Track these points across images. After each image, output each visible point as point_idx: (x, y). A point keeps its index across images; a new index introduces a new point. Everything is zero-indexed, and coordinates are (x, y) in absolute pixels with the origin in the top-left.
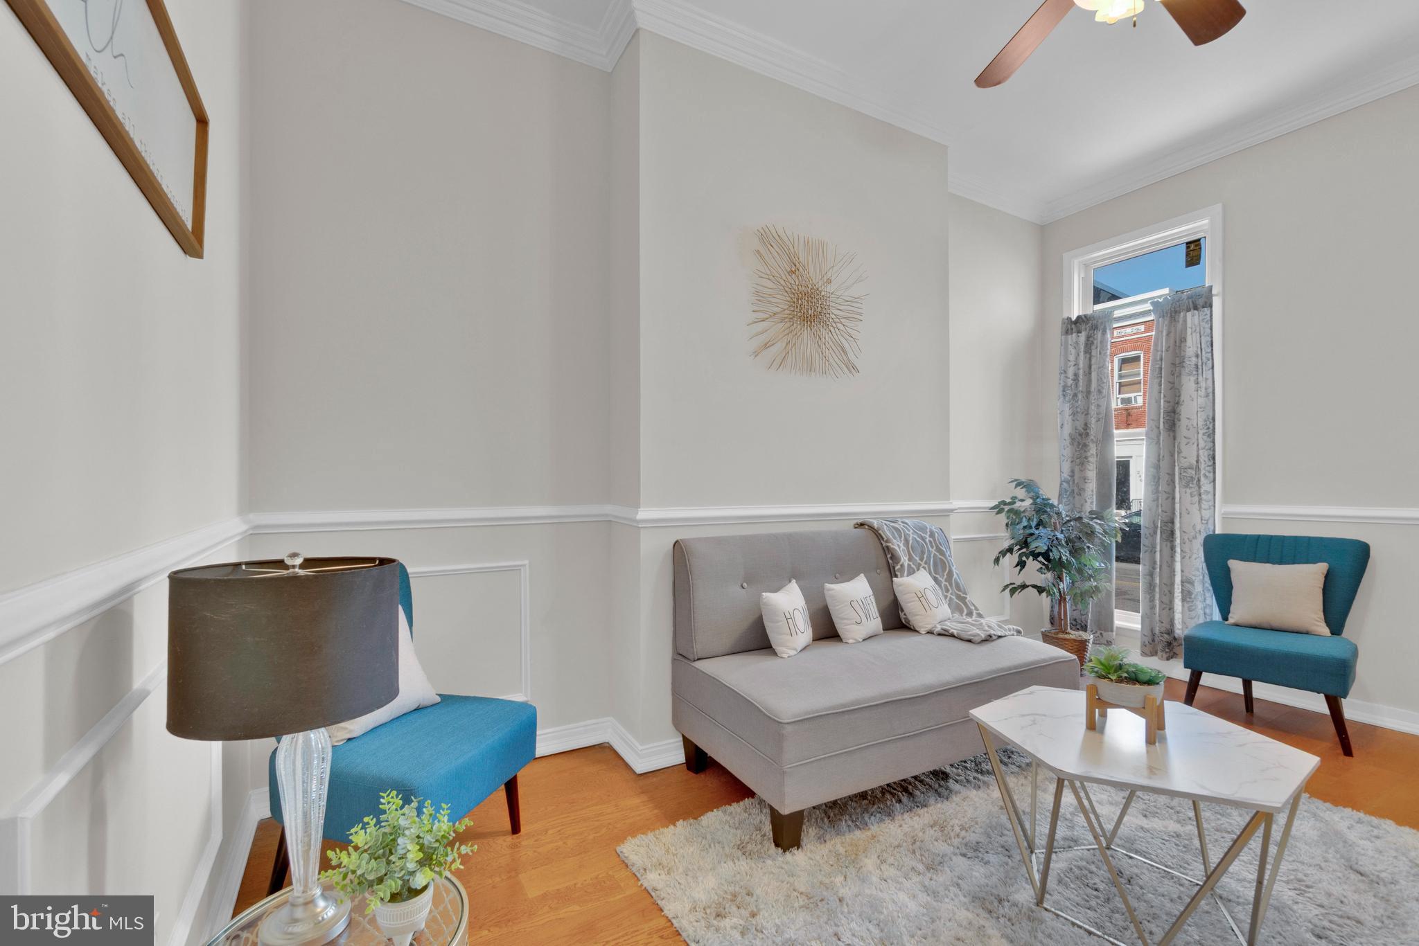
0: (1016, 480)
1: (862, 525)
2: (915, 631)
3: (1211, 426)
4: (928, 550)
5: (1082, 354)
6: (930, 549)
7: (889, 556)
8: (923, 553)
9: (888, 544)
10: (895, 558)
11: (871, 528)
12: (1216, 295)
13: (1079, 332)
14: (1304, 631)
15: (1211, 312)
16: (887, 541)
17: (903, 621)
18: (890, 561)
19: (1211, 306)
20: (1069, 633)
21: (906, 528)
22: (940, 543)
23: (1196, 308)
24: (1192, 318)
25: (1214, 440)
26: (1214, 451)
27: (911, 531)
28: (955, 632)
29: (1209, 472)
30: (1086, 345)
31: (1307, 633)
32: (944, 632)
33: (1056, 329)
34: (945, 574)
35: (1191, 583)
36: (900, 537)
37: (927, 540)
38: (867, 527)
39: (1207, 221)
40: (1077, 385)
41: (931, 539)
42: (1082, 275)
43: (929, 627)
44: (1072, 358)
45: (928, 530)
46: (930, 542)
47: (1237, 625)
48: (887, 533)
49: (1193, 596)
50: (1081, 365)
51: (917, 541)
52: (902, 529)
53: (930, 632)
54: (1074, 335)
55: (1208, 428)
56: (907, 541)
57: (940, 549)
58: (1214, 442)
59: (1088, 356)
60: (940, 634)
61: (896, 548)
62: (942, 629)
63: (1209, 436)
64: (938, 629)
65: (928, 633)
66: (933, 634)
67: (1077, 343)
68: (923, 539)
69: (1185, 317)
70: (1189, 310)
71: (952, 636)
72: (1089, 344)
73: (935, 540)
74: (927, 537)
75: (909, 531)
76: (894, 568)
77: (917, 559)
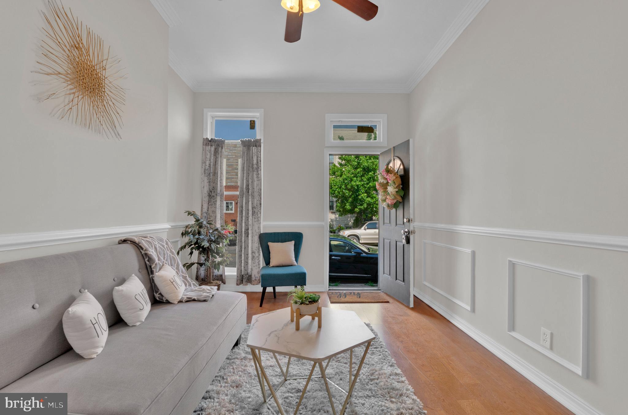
1: (126, 240)
2: (170, 303)
4: (167, 253)
5: (212, 156)
6: (168, 252)
7: (146, 260)
8: (164, 254)
9: (146, 252)
10: (150, 259)
11: (133, 243)
12: (262, 143)
13: (211, 146)
15: (261, 149)
16: (145, 250)
18: (147, 263)
19: (260, 146)
20: (212, 283)
21: (154, 240)
22: (171, 247)
23: (256, 146)
24: (255, 150)
25: (261, 197)
26: (261, 201)
27: (157, 242)
28: (196, 298)
30: (215, 152)
32: (188, 300)
34: (175, 265)
36: (152, 247)
37: (165, 247)
38: (129, 242)
39: (258, 114)
40: (210, 169)
41: (167, 246)
42: (211, 121)
43: (180, 298)
44: (208, 157)
45: (164, 241)
46: (167, 247)
48: (144, 244)
50: (212, 161)
51: (161, 248)
52: (152, 241)
53: (180, 302)
54: (209, 146)
55: (259, 193)
56: (156, 248)
57: (172, 251)
58: (261, 198)
59: (215, 157)
60: (187, 301)
61: (151, 253)
62: (187, 298)
63: (259, 196)
64: (185, 298)
65: (179, 302)
66: (182, 302)
67: (210, 150)
68: (163, 246)
70: (253, 146)
71: (194, 300)
72: (216, 152)
73: (169, 246)
74: (165, 245)
75: (156, 242)
76: (150, 267)
77: (162, 258)
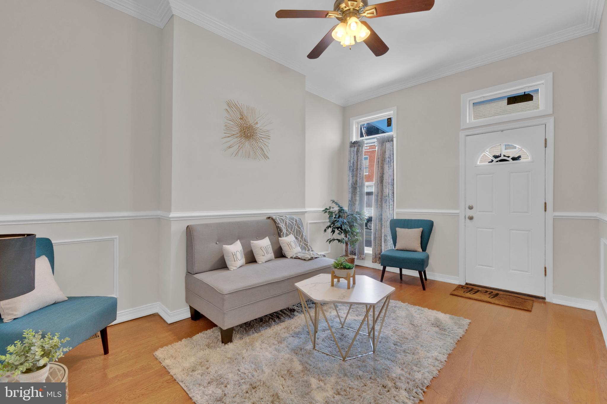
0: (332, 200)
1: (269, 218)
2: (287, 258)
3: (393, 182)
4: (294, 227)
5: (355, 155)
6: (295, 226)
7: (279, 230)
8: (292, 228)
9: (278, 225)
10: (281, 230)
11: (272, 219)
12: (395, 137)
13: (355, 147)
14: (415, 251)
15: (393, 143)
16: (278, 224)
17: (283, 254)
18: (279, 232)
19: (393, 141)
20: (349, 256)
21: (286, 219)
22: (299, 224)
23: (389, 141)
24: (388, 145)
25: (394, 187)
26: (394, 190)
27: (288, 220)
29: (392, 198)
30: (357, 151)
31: (416, 251)
32: (296, 257)
33: (348, 145)
34: (300, 236)
35: (387, 236)
36: (284, 222)
37: (294, 223)
38: (271, 219)
39: (392, 112)
40: (354, 166)
41: (296, 223)
42: (357, 127)
43: (291, 256)
44: (352, 156)
45: (295, 219)
46: (295, 224)
47: (398, 250)
48: (278, 221)
49: (387, 241)
50: (355, 159)
51: (290, 224)
52: (285, 219)
53: (292, 258)
54: (353, 148)
55: (392, 183)
56: (286, 224)
57: (299, 226)
58: (394, 188)
59: (357, 156)
60: (295, 258)
61: (281, 226)
62: (296, 256)
63: (392, 186)
64: (295, 256)
65: (291, 258)
66: (293, 258)
67: (354, 151)
68: (293, 223)
69: (386, 144)
70: (387, 142)
71: (299, 258)
72: (358, 151)
73: (297, 223)
74: (294, 222)
75: (287, 220)
76: (280, 234)
77: (290, 230)
